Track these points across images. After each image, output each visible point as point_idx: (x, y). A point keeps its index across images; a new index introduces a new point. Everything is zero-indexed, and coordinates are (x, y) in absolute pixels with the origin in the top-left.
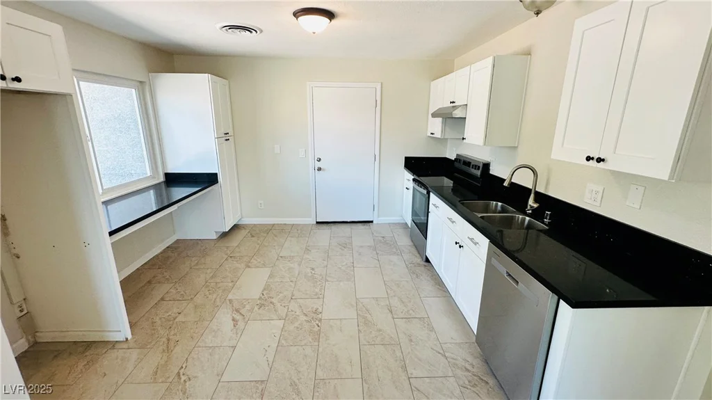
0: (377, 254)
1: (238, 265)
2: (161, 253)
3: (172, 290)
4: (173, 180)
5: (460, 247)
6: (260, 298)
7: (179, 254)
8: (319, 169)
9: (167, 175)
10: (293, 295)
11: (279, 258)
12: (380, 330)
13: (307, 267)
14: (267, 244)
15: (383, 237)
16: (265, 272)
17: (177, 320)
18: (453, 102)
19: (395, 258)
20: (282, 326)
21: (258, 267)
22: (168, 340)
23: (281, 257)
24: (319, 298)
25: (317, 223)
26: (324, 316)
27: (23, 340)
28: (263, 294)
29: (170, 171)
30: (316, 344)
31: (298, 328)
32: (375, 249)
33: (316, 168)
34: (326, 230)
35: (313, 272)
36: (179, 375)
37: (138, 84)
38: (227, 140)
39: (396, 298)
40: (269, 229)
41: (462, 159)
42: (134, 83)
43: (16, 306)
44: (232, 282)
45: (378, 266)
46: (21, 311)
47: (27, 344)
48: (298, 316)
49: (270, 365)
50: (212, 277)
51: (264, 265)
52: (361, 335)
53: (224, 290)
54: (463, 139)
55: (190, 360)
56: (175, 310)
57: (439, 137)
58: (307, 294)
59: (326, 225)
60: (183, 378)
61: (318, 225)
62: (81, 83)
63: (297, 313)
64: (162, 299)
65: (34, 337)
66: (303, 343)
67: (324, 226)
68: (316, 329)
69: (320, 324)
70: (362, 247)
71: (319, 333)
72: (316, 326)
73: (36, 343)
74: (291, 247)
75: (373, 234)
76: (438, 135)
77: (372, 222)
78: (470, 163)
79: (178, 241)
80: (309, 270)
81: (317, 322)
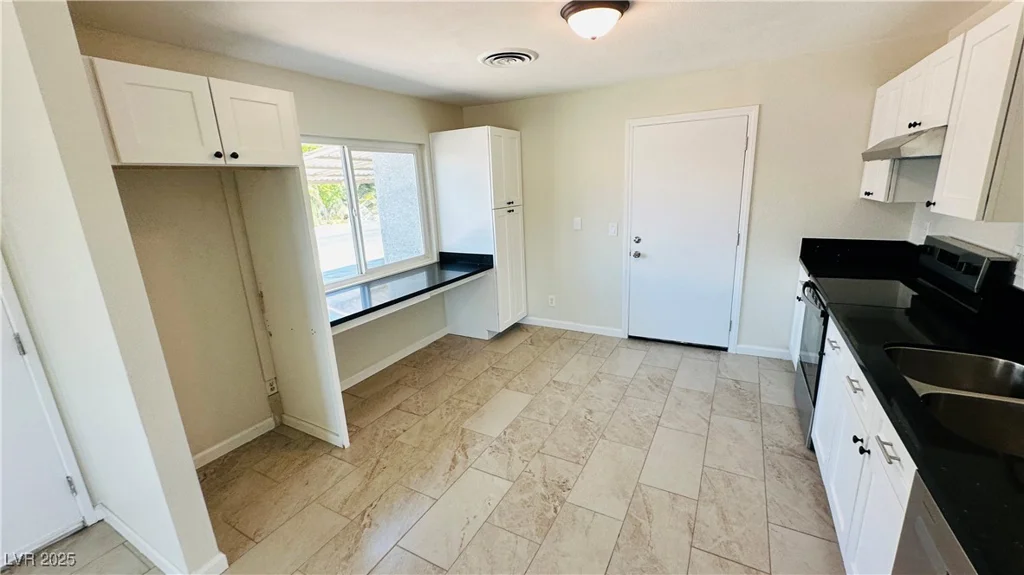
0: (712, 410)
1: (496, 382)
2: (426, 348)
3: (412, 398)
4: (447, 260)
5: (862, 451)
6: (499, 438)
7: (441, 353)
8: (638, 255)
9: (442, 255)
10: (543, 447)
11: (552, 383)
12: (653, 560)
13: (584, 407)
14: (545, 359)
15: (737, 382)
16: (524, 399)
17: (398, 439)
18: (915, 124)
19: (743, 427)
20: (505, 491)
21: (518, 390)
22: (378, 462)
23: (554, 382)
24: (578, 463)
25: (630, 337)
26: (571, 497)
27: (271, 419)
28: (505, 433)
29: (447, 249)
30: (539, 541)
31: (525, 502)
32: (711, 400)
33: (633, 253)
34: (640, 352)
35: (589, 417)
36: (364, 514)
37: (417, 147)
38: (509, 211)
39: (714, 508)
40: (556, 336)
41: (937, 246)
42: (412, 147)
43: (268, 384)
44: (478, 404)
45: (705, 433)
46: (272, 390)
47: (273, 423)
48: (535, 482)
49: (463, 547)
50: (459, 392)
51: (526, 390)
52: (617, 555)
53: (464, 413)
54: (929, 204)
55: (383, 498)
56: (403, 426)
57: (882, 200)
58: (564, 451)
59: (642, 342)
60: (366, 520)
61: (631, 341)
62: (352, 152)
63: (535, 479)
64: (398, 407)
65: (281, 418)
66: (521, 531)
67: (640, 345)
68: (551, 514)
69: (559, 509)
70: (688, 391)
71: (550, 523)
72: (552, 510)
73: (282, 424)
74: (576, 369)
75: (719, 371)
76: (880, 196)
77: (726, 349)
78: (956, 257)
79: (449, 336)
80: (583, 412)
81: (557, 504)
